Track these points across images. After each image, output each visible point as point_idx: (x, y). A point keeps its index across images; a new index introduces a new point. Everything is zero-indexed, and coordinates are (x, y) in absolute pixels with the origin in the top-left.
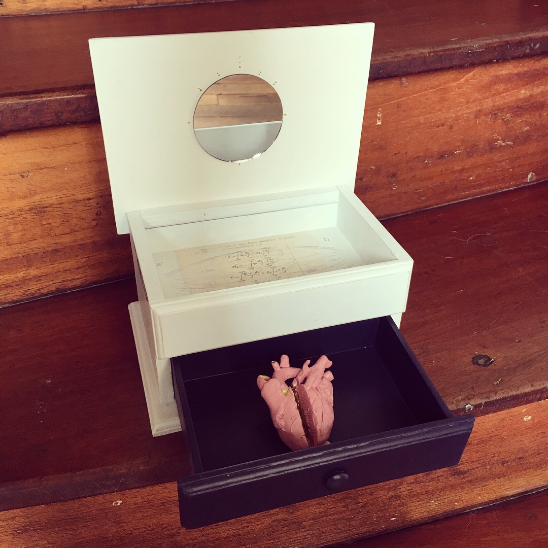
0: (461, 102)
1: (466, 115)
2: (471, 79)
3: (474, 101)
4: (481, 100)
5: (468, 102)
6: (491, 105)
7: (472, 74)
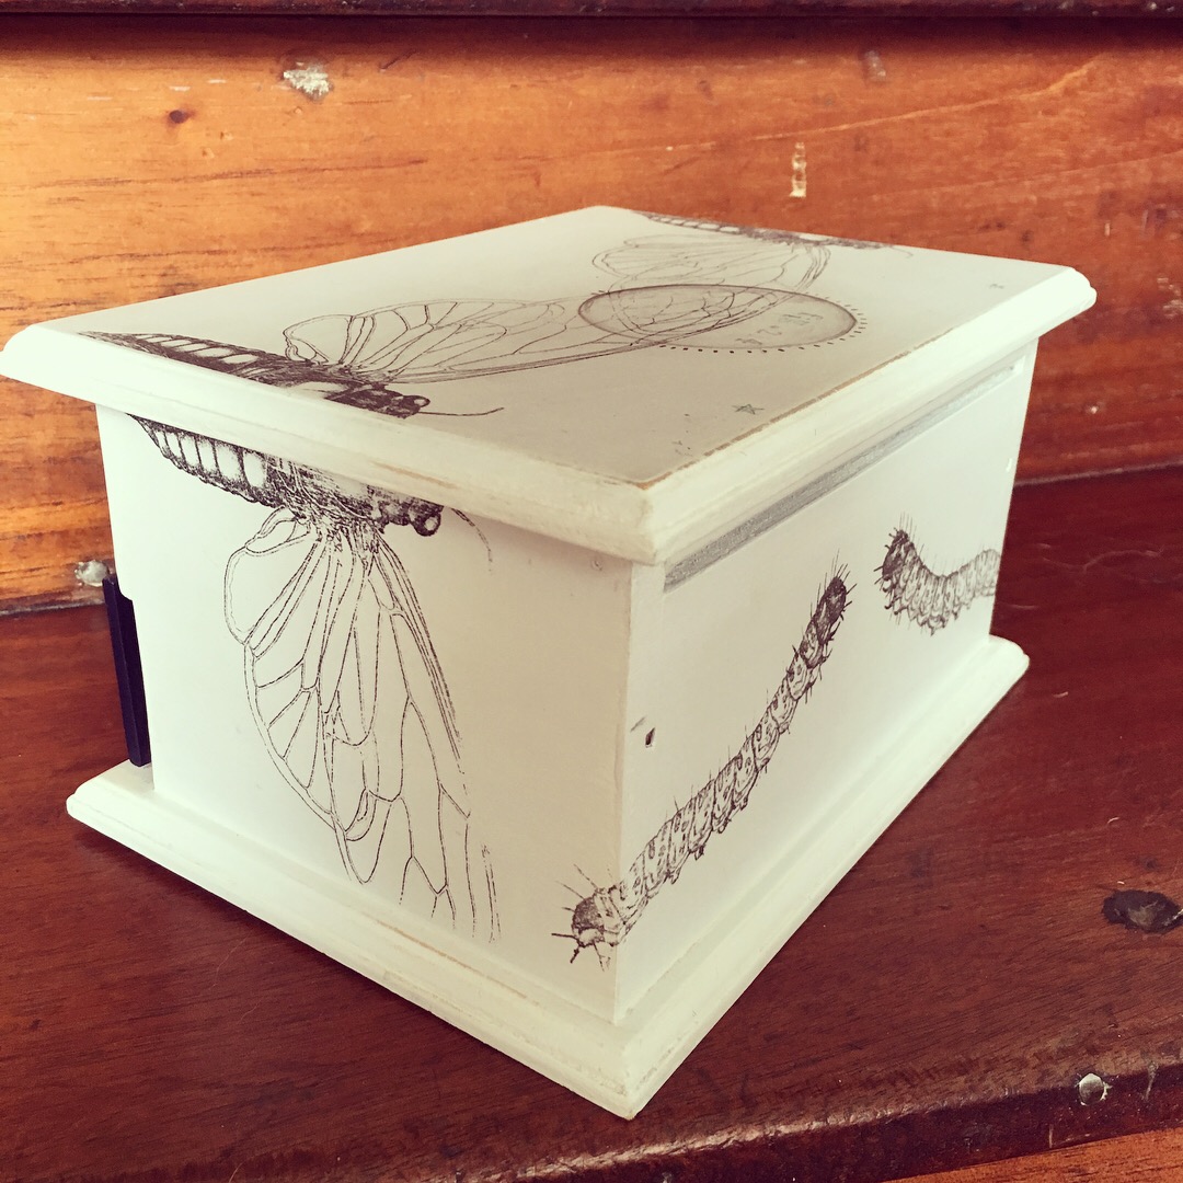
0: (1056, 160)
1: (1073, 204)
2: (1083, 87)
3: (1094, 162)
4: (1116, 161)
5: (1075, 163)
6: (1147, 180)
7: (1084, 71)
